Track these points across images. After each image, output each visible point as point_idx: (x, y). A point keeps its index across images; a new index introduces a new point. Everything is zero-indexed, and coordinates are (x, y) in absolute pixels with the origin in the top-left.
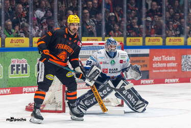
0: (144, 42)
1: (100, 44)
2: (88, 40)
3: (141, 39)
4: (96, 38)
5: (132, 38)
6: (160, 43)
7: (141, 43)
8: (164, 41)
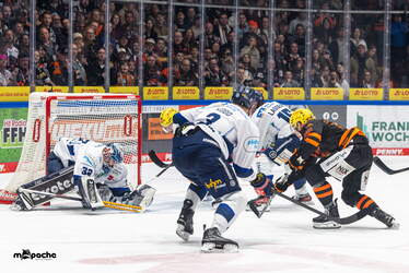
0: (170, 94)
1: (104, 97)
2: (83, 91)
3: (166, 89)
4: (96, 88)
5: (152, 88)
6: (196, 96)
7: (165, 96)
8: (202, 94)
